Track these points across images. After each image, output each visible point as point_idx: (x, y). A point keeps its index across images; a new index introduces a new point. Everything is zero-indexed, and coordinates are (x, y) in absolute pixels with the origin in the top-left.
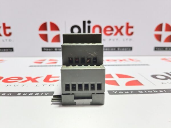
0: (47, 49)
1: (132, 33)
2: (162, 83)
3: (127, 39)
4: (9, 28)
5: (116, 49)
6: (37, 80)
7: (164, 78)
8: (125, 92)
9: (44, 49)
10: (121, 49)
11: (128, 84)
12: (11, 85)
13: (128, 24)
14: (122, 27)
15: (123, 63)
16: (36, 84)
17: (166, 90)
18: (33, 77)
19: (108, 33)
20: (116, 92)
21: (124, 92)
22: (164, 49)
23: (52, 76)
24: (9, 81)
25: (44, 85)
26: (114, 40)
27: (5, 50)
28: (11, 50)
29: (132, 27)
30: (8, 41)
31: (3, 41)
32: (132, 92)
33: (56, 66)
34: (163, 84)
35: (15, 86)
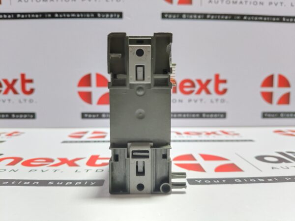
0: (90, 116)
1: (225, 91)
2: (273, 168)
3: (217, 100)
4: (31, 81)
5: (200, 115)
6: (77, 162)
7: (276, 160)
8: (215, 181)
9: (84, 116)
10: (208, 116)
11: (219, 169)
12: (36, 170)
13: (217, 76)
14: (208, 81)
15: (211, 137)
16: (74, 168)
17: (277, 177)
18: (70, 158)
19: (187, 90)
20: (199, 181)
21: (212, 181)
22: (278, 115)
23: (100, 157)
24: (32, 163)
25: (88, 171)
26: (196, 101)
27: (21, 116)
28: (32, 116)
29: (224, 81)
30: (27, 101)
31: (20, 102)
32: (224, 181)
33: (104, 142)
34: (275, 169)
35: (42, 171)
